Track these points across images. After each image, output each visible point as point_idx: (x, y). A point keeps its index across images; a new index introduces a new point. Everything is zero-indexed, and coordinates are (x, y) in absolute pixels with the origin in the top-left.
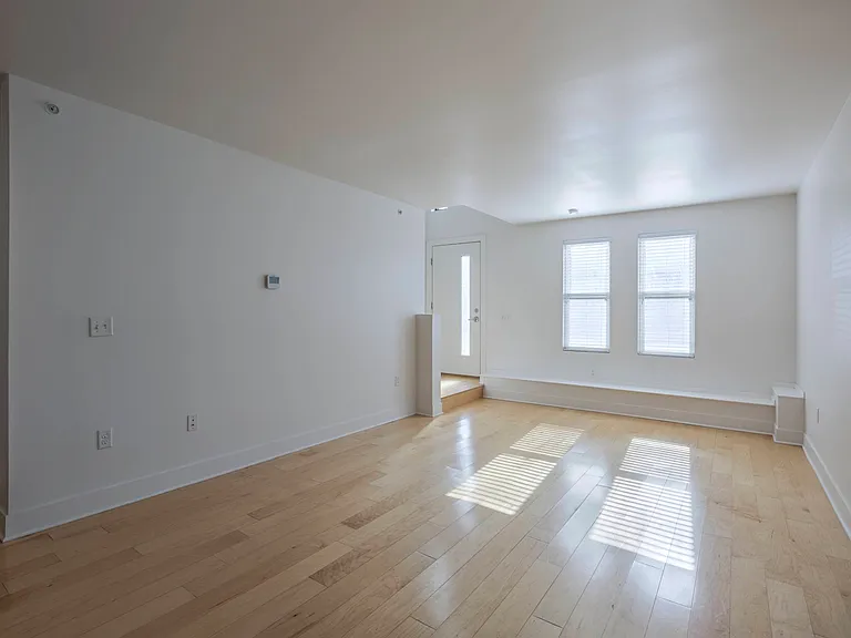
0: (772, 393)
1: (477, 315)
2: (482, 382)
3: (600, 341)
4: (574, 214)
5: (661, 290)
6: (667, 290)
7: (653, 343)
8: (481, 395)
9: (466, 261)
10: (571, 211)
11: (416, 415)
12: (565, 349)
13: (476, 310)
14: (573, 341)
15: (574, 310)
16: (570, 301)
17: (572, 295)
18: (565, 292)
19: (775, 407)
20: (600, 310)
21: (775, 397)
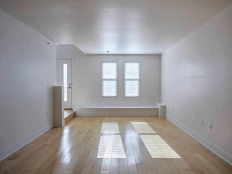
0: (156, 105)
1: (71, 86)
2: (74, 111)
5: (130, 78)
6: (132, 78)
7: (128, 94)
8: (74, 116)
9: (65, 66)
10: (108, 52)
11: (54, 127)
12: (103, 97)
13: (70, 84)
14: (105, 94)
15: (105, 84)
16: (104, 81)
17: (105, 79)
18: (103, 78)
19: (158, 108)
20: (114, 84)
21: (158, 106)
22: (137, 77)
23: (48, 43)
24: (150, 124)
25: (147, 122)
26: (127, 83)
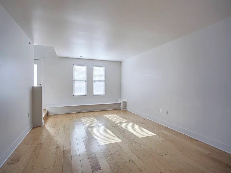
0: (117, 100)
2: (47, 110)
3: (83, 92)
4: (81, 58)
5: (98, 79)
6: (99, 79)
7: (96, 93)
8: (47, 114)
9: (35, 66)
10: (81, 56)
12: (74, 96)
13: (40, 85)
14: (76, 93)
15: (76, 84)
16: (75, 82)
17: (76, 80)
18: (74, 79)
19: (120, 103)
20: (84, 84)
21: (120, 101)
22: (104, 79)
23: (30, 43)
24: (119, 115)
25: (116, 114)
26: (95, 84)
